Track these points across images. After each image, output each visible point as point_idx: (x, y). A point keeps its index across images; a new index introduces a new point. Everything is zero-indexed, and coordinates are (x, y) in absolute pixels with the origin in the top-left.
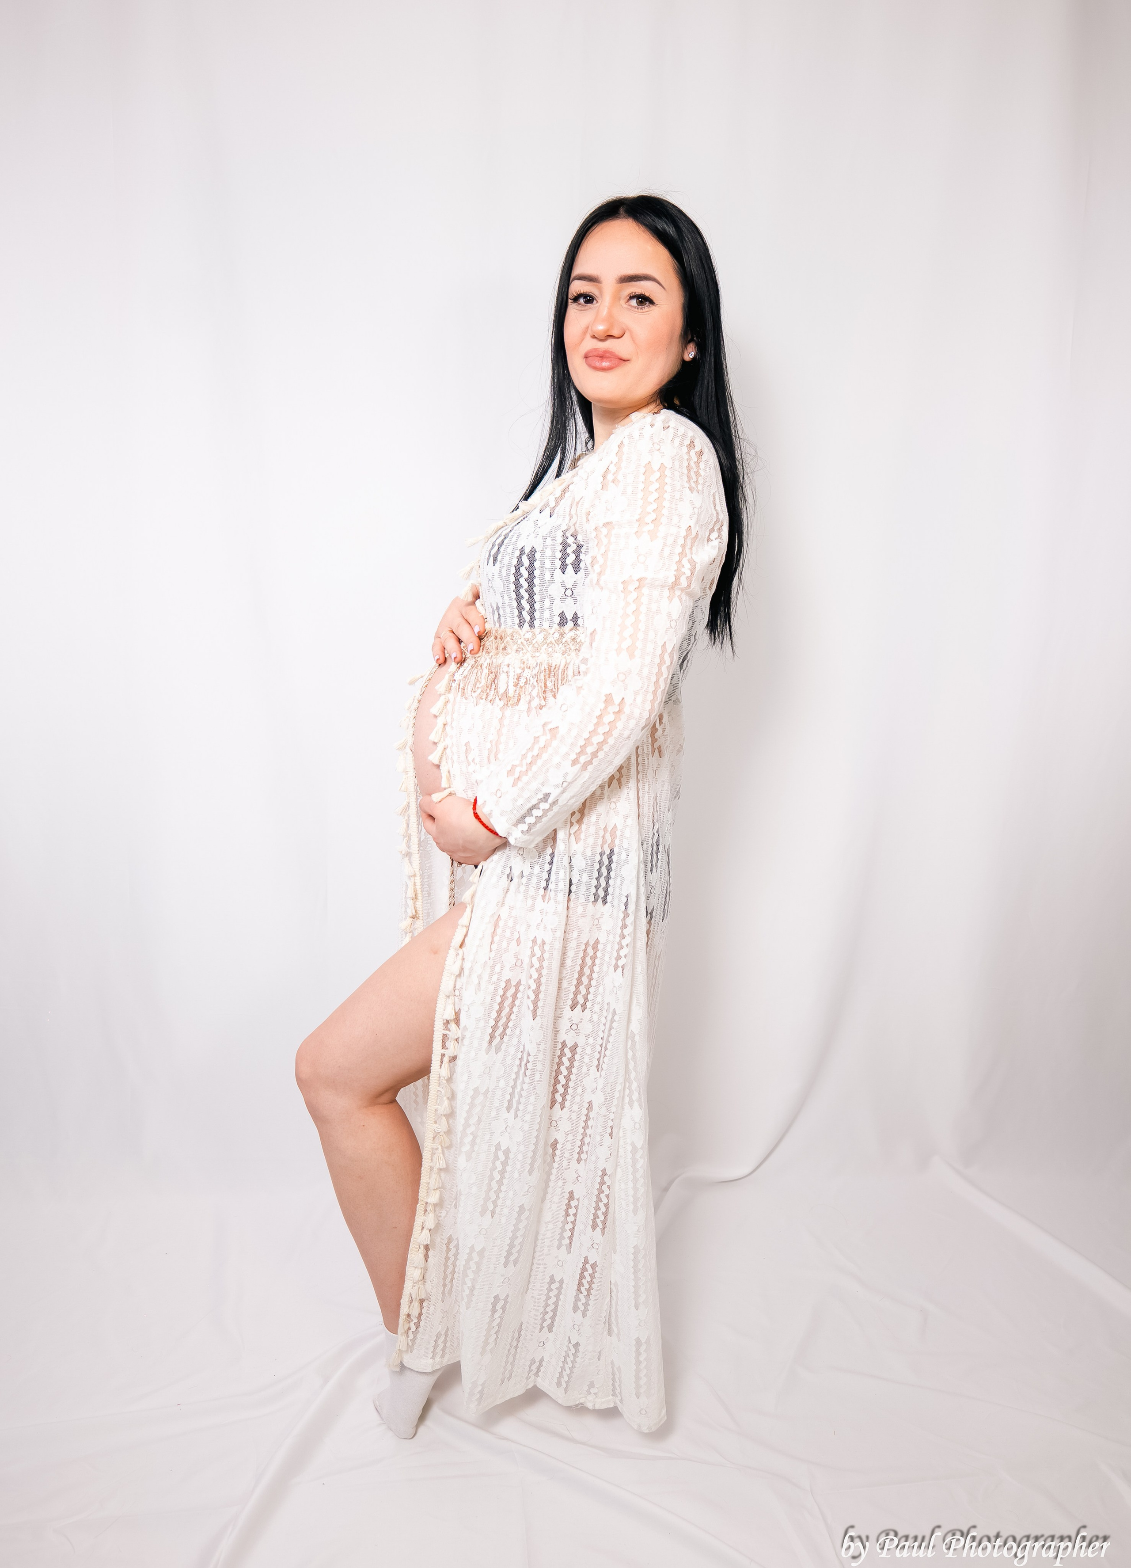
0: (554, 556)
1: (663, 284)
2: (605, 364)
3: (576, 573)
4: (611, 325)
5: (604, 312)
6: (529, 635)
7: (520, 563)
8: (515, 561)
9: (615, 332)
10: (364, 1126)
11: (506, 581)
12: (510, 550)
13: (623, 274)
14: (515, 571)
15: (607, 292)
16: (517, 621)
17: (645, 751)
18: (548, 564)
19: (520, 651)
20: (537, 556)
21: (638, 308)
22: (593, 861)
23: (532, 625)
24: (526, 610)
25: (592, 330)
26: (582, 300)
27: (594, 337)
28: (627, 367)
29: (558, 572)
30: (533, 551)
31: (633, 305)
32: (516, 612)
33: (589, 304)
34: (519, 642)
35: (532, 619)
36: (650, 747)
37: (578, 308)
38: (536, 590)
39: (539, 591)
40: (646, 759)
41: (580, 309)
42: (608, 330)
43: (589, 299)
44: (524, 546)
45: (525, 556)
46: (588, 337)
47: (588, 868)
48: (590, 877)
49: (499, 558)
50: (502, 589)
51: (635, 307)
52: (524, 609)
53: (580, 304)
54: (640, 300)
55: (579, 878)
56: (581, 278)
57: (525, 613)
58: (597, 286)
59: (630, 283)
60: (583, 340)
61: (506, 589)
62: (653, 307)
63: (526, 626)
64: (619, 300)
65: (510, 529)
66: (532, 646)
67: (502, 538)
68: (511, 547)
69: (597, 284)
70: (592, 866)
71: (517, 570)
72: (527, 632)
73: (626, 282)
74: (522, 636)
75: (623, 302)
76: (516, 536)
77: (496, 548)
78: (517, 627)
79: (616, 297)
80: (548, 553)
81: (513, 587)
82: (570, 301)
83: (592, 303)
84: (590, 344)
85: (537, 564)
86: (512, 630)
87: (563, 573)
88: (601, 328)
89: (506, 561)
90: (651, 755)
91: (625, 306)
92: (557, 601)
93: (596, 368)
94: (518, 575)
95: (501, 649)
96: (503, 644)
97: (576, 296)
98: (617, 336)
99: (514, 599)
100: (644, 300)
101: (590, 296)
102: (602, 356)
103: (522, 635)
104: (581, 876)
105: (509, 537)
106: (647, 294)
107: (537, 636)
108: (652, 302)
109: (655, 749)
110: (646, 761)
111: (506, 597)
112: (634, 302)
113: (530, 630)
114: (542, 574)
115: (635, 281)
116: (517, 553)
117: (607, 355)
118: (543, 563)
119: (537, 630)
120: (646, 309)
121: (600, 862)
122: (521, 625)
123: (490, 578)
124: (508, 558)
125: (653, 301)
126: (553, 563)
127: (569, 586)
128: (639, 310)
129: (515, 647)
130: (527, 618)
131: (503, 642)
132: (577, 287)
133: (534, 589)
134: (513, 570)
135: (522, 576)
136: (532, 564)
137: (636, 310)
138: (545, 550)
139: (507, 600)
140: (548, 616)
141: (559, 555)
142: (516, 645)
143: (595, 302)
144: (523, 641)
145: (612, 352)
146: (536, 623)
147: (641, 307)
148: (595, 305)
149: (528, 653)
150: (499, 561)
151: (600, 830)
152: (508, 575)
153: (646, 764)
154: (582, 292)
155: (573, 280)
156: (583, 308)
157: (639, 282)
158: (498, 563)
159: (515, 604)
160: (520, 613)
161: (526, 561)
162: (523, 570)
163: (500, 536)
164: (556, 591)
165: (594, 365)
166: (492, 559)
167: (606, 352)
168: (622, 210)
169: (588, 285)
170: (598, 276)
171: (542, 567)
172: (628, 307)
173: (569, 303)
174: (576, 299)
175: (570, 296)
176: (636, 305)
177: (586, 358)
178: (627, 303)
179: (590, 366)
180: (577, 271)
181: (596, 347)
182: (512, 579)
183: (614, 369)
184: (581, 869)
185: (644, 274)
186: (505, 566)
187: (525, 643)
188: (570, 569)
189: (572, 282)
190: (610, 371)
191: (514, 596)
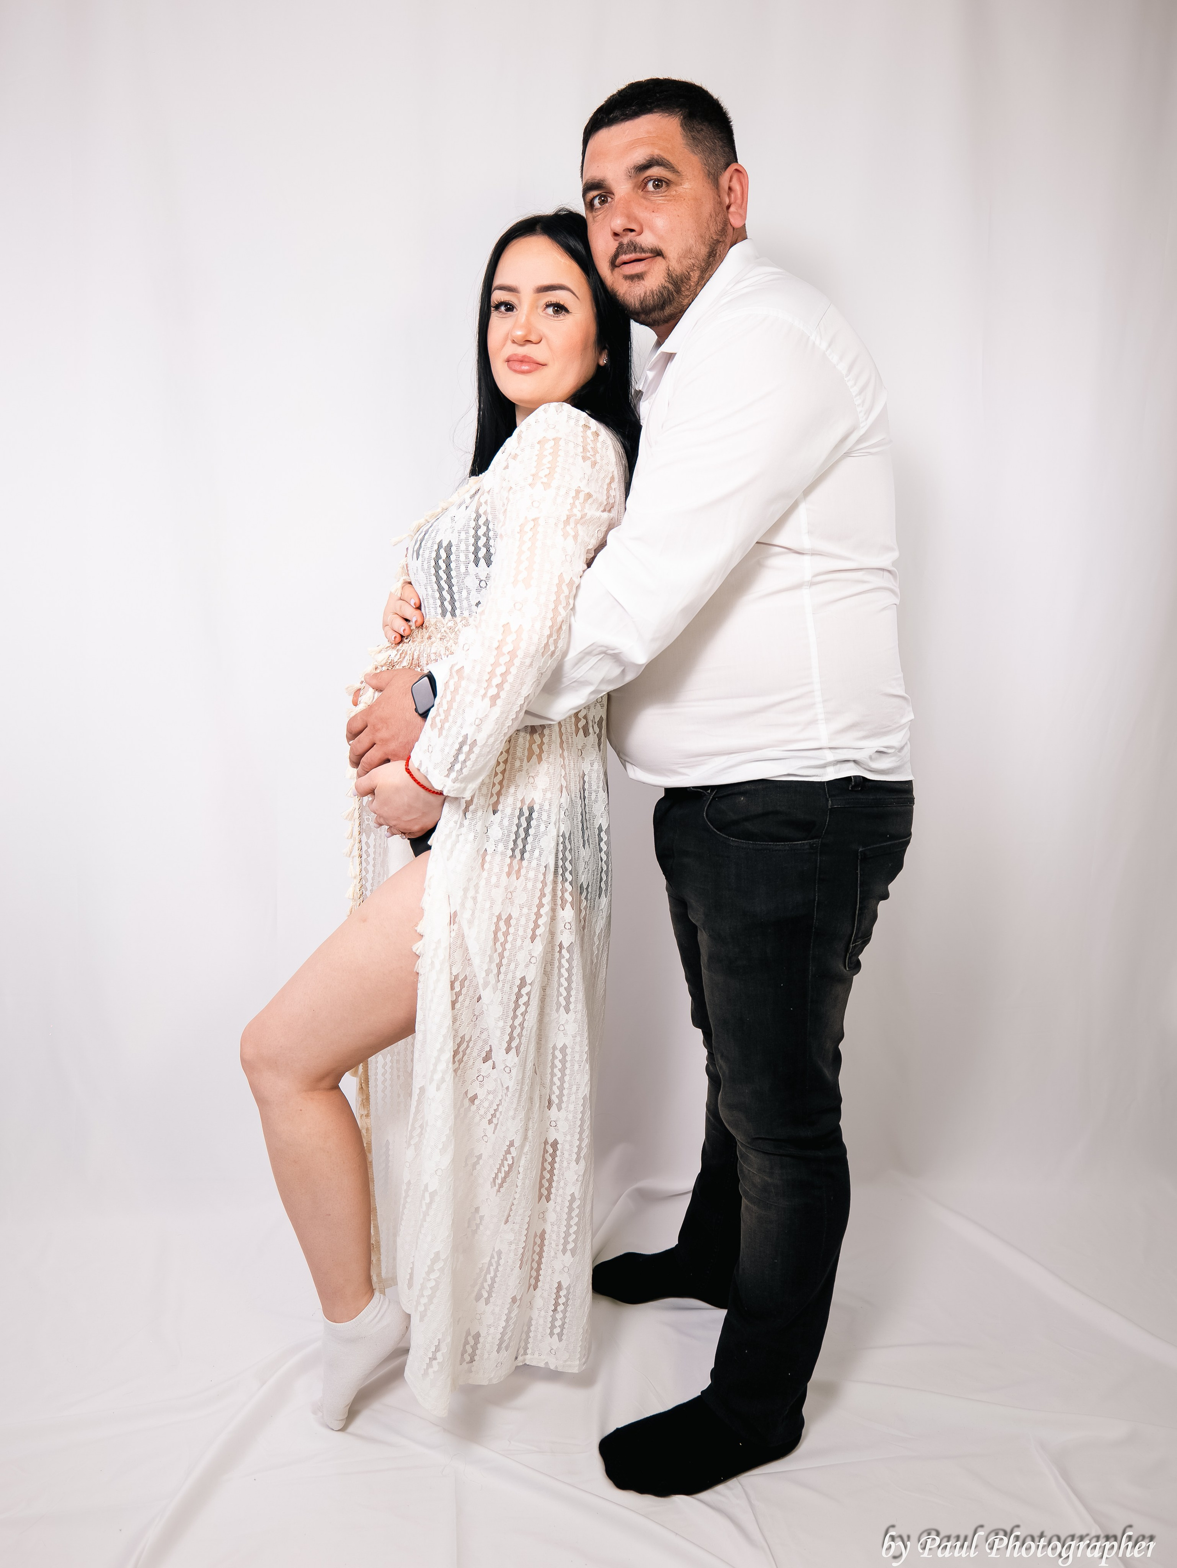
0: (467, 550)
1: (577, 294)
2: (525, 368)
3: (488, 567)
4: (529, 332)
5: (523, 319)
6: (451, 624)
7: (438, 557)
8: (434, 555)
9: (533, 338)
10: (301, 1110)
11: (427, 574)
12: (429, 545)
13: (540, 285)
14: (434, 563)
15: (525, 301)
16: (439, 610)
17: (569, 730)
18: (462, 558)
19: (443, 639)
20: (453, 549)
21: (554, 316)
22: (510, 832)
23: (453, 614)
24: (447, 601)
25: (511, 335)
26: (503, 308)
27: (514, 342)
28: (545, 371)
29: (472, 565)
30: (450, 545)
31: (549, 313)
32: (439, 603)
33: (509, 312)
34: (443, 630)
35: (454, 609)
36: (573, 727)
37: (499, 316)
38: (454, 581)
39: (456, 583)
40: (570, 737)
41: (502, 316)
42: (526, 336)
43: (510, 307)
44: (442, 540)
45: (443, 549)
46: (509, 342)
47: (505, 838)
48: (506, 847)
49: (421, 552)
50: (425, 582)
51: (551, 315)
52: (446, 600)
53: (501, 312)
54: (556, 308)
55: (494, 848)
56: (502, 288)
57: (446, 604)
58: (516, 295)
59: (547, 292)
60: (504, 345)
61: (429, 581)
62: (568, 316)
63: (448, 615)
64: (537, 308)
65: (430, 525)
66: (454, 633)
67: (424, 533)
68: (430, 542)
69: (516, 294)
70: (509, 836)
71: (436, 563)
72: (450, 621)
73: (543, 292)
74: (445, 625)
75: (540, 310)
76: (435, 531)
77: (419, 543)
78: (440, 616)
79: (534, 306)
80: (463, 547)
81: (434, 579)
82: (492, 309)
83: (512, 311)
84: (511, 349)
85: (453, 557)
86: (435, 620)
87: (477, 566)
88: (519, 333)
89: (426, 555)
90: (574, 734)
91: (542, 314)
92: (473, 592)
93: (515, 371)
94: (437, 567)
95: (426, 637)
96: (428, 634)
97: (497, 304)
98: (534, 341)
99: (436, 590)
100: (559, 308)
101: (510, 305)
102: (523, 360)
103: (445, 623)
104: (496, 846)
105: (429, 533)
106: (562, 303)
107: (459, 624)
108: (567, 311)
109: (579, 729)
110: (570, 739)
111: (429, 589)
112: (550, 310)
113: (452, 619)
114: (458, 567)
115: (551, 291)
116: (436, 547)
117: (526, 360)
118: (458, 556)
119: (458, 619)
120: (561, 317)
121: (517, 833)
122: (444, 614)
123: (416, 572)
124: (428, 553)
125: (567, 309)
126: (467, 557)
127: (483, 578)
128: (555, 319)
129: (439, 636)
130: (449, 608)
131: (428, 631)
132: (498, 296)
133: (452, 580)
134: (433, 563)
135: (441, 569)
136: (448, 557)
137: (552, 318)
138: (459, 544)
139: (430, 592)
140: (467, 606)
141: (472, 549)
142: (440, 634)
143: (515, 309)
144: (446, 630)
145: (530, 357)
146: (458, 612)
147: (556, 315)
148: (515, 312)
149: (451, 641)
150: (421, 555)
151: (518, 801)
152: (429, 568)
153: (570, 742)
154: (503, 301)
155: (494, 290)
156: (504, 316)
157: (554, 291)
158: (420, 557)
159: (437, 595)
160: (442, 603)
161: (443, 555)
162: (441, 562)
163: (422, 532)
164: (471, 582)
165: (514, 369)
166: (415, 554)
167: (524, 356)
168: (538, 228)
169: (508, 295)
170: (516, 286)
171: (457, 560)
172: (545, 315)
173: (492, 311)
174: (497, 307)
175: (492, 304)
176: (552, 313)
177: (508, 362)
178: (544, 312)
179: (510, 368)
180: (498, 281)
181: (516, 353)
182: (433, 571)
183: (533, 372)
184: (497, 839)
185: (558, 284)
186: (426, 559)
187: (448, 631)
188: (482, 562)
189: (493, 292)
190: (529, 374)
191: (436, 587)
